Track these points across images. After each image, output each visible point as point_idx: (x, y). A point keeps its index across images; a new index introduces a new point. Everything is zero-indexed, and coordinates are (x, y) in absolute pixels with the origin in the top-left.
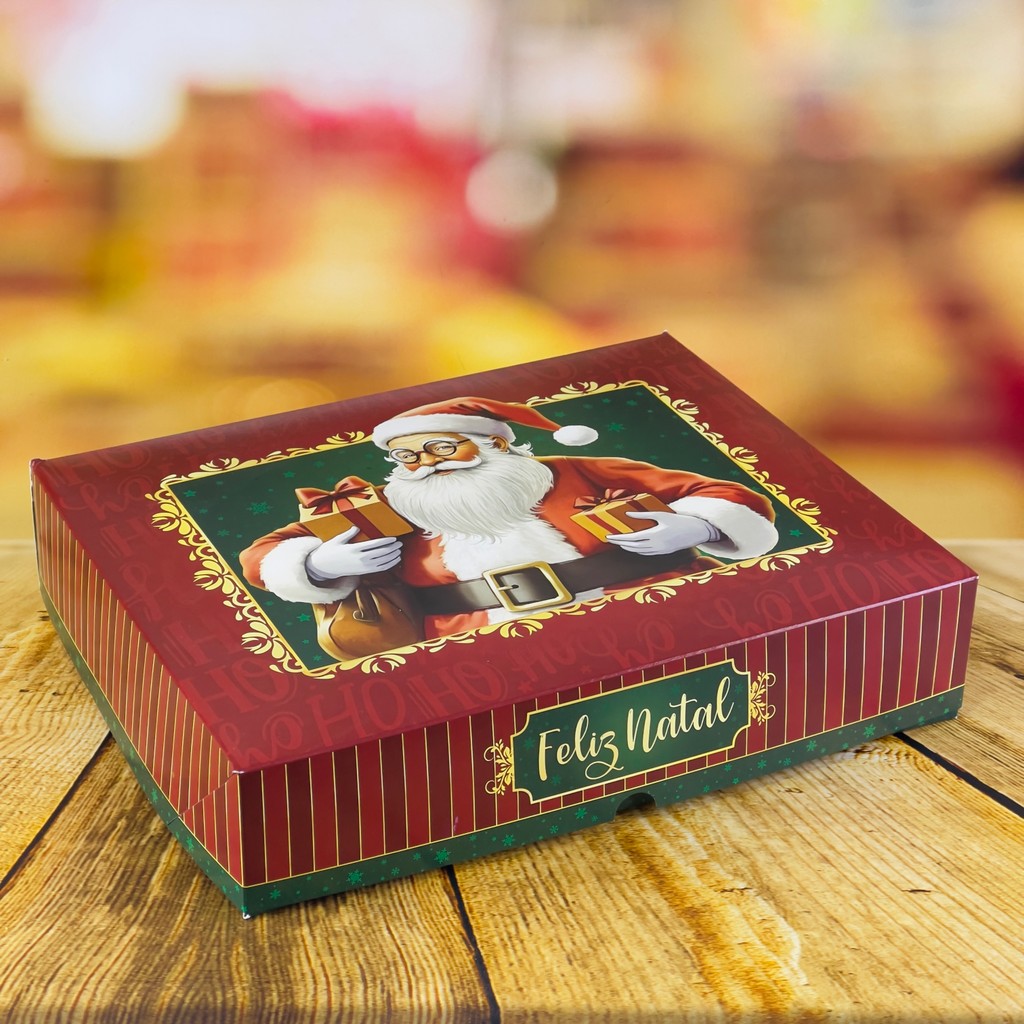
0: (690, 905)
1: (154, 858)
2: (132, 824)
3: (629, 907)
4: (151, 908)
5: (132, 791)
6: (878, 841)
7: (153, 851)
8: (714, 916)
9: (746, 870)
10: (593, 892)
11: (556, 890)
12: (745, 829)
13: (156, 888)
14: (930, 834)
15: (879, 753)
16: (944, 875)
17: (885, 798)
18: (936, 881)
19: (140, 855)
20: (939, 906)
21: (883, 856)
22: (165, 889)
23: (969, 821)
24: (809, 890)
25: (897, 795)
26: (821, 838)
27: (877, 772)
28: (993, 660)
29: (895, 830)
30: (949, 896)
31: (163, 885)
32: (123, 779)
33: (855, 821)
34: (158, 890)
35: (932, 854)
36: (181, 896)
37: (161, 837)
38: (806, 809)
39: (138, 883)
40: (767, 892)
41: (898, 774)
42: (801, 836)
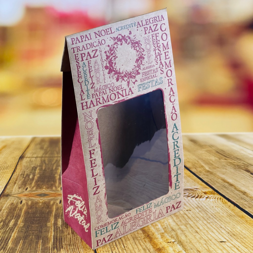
0: (158, 247)
1: (10, 234)
2: (4, 224)
3: (142, 248)
4: (8, 250)
5: (5, 213)
6: (211, 226)
7: (10, 232)
8: (165, 250)
9: (175, 236)
10: (132, 243)
11: (122, 243)
12: (175, 223)
13: (10, 244)
14: (226, 224)
15: (212, 198)
16: (230, 237)
17: (214, 212)
18: (227, 238)
19: (6, 234)
20: (228, 246)
21: (213, 231)
22: (12, 244)
23: (237, 219)
24: (192, 242)
25: (217, 212)
26: (196, 225)
27: (212, 204)
28: (244, 169)
29: (216, 223)
30: (231, 243)
31: (12, 243)
32: (3, 210)
33: (205, 220)
34: (10, 245)
35: (227, 230)
36: (17, 247)
37: (12, 227)
38: (192, 216)
39: (5, 243)
40: (180, 243)
41: (217, 205)
42: (190, 224)
